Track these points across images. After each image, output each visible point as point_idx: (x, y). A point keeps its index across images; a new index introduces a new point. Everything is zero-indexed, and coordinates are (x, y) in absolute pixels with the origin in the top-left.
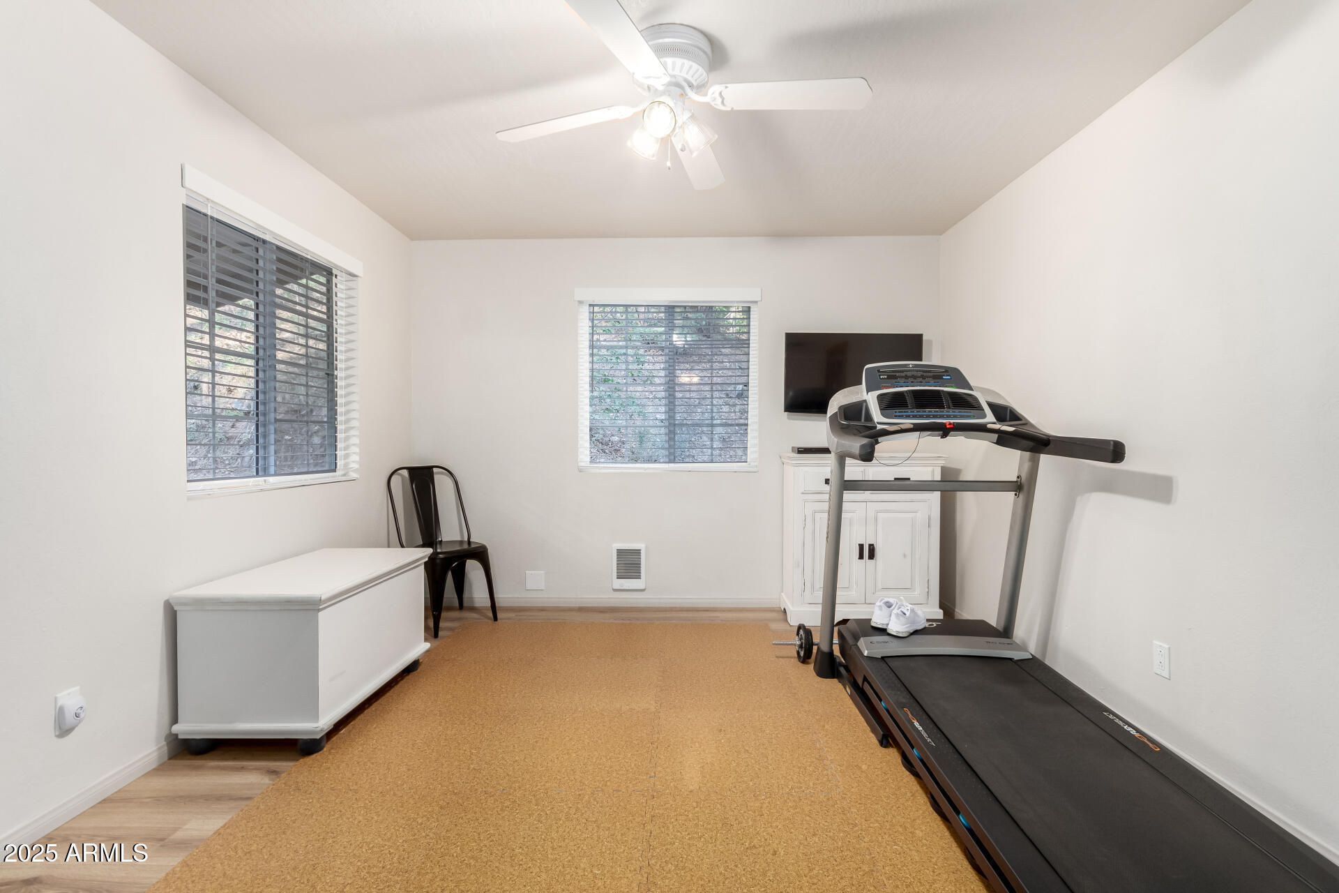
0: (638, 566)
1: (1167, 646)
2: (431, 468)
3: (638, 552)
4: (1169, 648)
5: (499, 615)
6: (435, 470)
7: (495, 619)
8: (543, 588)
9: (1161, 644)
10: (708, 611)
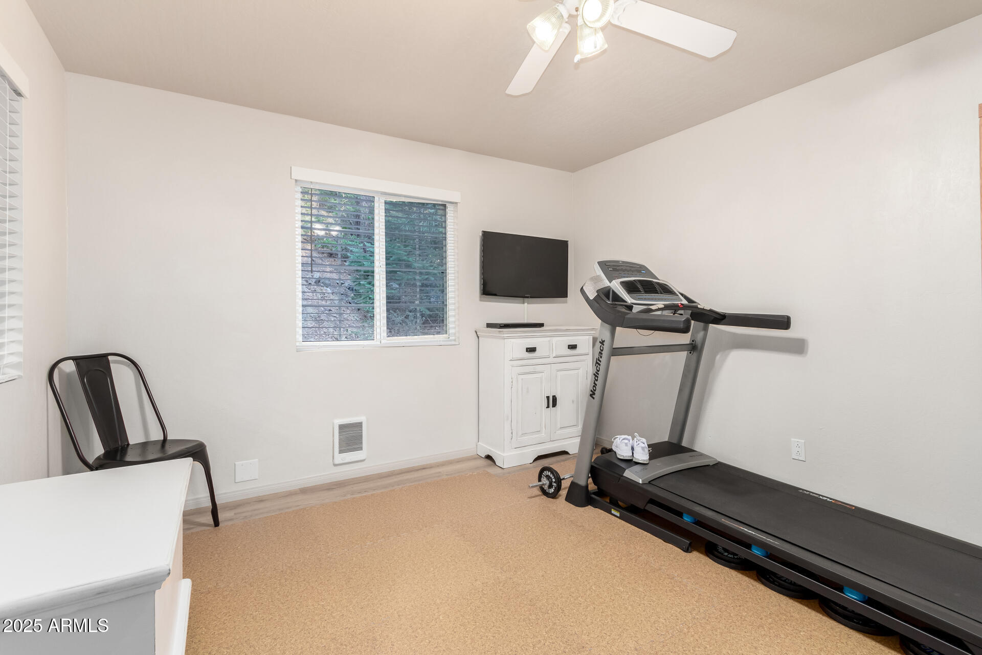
0: (360, 437)
1: (803, 441)
2: (104, 357)
3: (359, 425)
4: (805, 442)
5: (221, 516)
6: (110, 358)
7: (216, 523)
8: (257, 478)
9: (798, 440)
10: (424, 469)
